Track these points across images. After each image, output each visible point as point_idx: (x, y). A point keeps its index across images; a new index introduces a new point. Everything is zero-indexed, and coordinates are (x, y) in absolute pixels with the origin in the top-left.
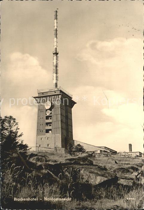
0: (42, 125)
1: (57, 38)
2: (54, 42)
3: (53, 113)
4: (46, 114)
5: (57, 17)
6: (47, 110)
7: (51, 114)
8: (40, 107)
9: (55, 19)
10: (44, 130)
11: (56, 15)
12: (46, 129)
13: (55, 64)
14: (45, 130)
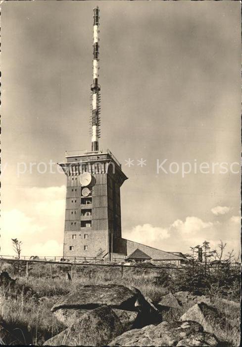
0: (74, 213)
1: (98, 60)
2: (93, 68)
3: (93, 193)
4: (82, 195)
5: (97, 21)
6: (83, 188)
7: (90, 194)
8: (71, 182)
9: (94, 25)
10: (77, 222)
11: (97, 17)
12: (82, 220)
13: (95, 107)
14: (80, 223)
